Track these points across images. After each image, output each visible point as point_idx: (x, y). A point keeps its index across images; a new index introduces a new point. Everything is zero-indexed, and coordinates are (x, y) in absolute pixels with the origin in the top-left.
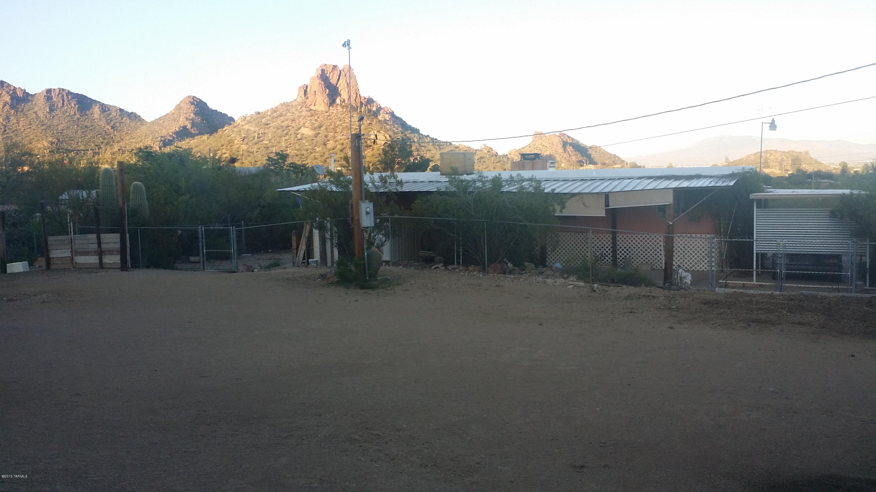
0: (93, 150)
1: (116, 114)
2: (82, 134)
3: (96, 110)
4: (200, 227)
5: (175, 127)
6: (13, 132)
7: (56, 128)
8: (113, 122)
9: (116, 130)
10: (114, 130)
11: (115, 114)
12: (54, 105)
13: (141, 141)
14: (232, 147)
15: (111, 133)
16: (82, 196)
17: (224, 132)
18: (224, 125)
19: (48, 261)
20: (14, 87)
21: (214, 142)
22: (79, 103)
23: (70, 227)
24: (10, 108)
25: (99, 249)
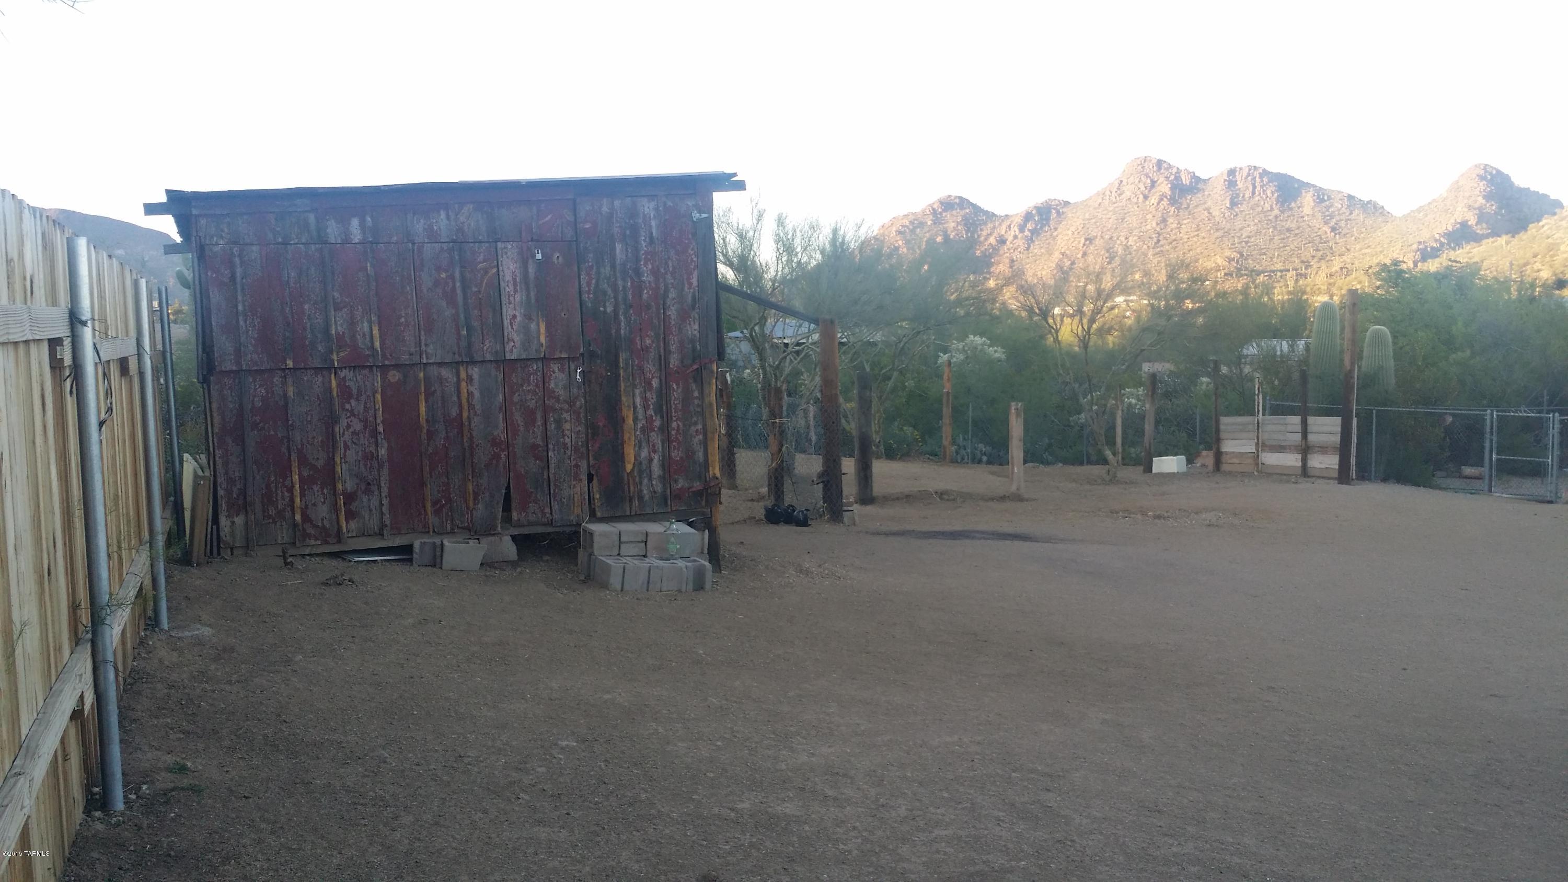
0: (1296, 270)
1: (1342, 205)
2: (1281, 243)
3: (1307, 201)
4: (1489, 411)
5: (1447, 224)
6: (1171, 243)
7: (1239, 234)
8: (1334, 220)
9: (1339, 233)
10: (1336, 234)
11: (1340, 206)
12: (1238, 195)
13: (1381, 252)
14: (1555, 259)
15: (1329, 239)
16: (1281, 350)
17: (1540, 229)
18: (1542, 216)
19: (1218, 456)
20: (1178, 169)
21: (1519, 249)
22: (1280, 188)
23: (1258, 403)
24: (1168, 205)
25: (1304, 442)
